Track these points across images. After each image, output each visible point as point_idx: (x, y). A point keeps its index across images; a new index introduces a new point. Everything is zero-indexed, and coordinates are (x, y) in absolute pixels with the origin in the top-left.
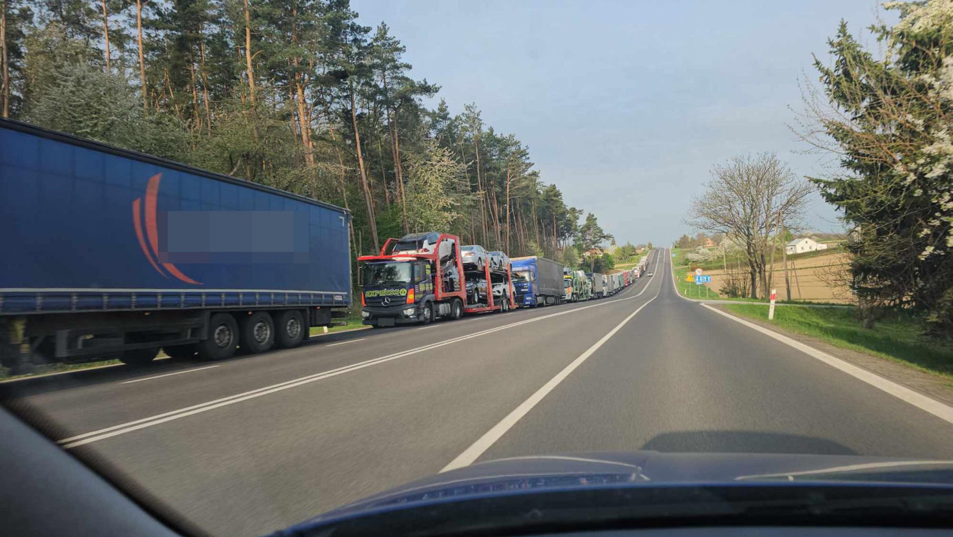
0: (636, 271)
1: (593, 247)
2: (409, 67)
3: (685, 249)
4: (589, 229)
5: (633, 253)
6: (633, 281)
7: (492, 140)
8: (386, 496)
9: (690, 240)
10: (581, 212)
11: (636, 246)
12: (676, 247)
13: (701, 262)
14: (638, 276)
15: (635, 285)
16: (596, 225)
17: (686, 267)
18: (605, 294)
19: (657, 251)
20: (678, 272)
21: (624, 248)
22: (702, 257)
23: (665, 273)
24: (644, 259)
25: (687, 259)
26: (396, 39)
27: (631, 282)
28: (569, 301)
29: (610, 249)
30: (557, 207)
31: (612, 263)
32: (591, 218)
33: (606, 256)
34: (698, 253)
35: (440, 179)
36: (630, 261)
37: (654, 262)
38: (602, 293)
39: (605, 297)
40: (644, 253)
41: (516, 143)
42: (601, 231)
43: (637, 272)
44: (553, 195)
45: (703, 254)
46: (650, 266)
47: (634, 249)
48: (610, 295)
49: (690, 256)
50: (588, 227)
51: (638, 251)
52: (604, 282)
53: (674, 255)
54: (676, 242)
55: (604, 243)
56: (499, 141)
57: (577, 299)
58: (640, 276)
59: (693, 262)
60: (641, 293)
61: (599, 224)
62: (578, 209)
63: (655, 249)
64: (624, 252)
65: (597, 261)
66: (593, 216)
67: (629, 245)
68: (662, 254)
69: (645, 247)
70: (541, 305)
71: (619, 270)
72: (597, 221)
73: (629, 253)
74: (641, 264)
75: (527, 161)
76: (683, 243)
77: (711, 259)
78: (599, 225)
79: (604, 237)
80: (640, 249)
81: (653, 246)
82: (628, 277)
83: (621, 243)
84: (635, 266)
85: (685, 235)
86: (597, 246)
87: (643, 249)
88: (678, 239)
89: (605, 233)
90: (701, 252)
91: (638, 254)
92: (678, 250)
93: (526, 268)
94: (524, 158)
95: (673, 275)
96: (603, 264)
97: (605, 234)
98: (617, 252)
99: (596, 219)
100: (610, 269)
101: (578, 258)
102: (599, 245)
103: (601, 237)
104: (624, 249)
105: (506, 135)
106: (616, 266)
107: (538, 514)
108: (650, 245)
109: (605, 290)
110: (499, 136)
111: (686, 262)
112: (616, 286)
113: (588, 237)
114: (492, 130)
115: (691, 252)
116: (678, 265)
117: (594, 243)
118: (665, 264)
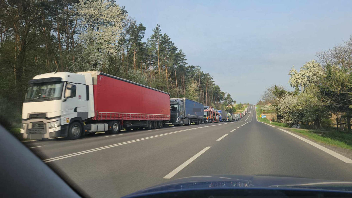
0: (244, 113)
1: (229, 104)
2: (186, 60)
3: (261, 106)
5: (242, 107)
7: (203, 75)
9: (262, 102)
10: (226, 93)
11: (243, 104)
13: (266, 111)
14: (244, 115)
15: (244, 118)
16: (230, 97)
17: (261, 112)
18: (235, 120)
19: (251, 106)
20: (258, 114)
21: (239, 105)
22: (266, 109)
23: (254, 113)
26: (183, 53)
28: (227, 121)
29: (234, 105)
30: (218, 92)
31: (235, 110)
33: (233, 107)
34: (265, 107)
35: (194, 88)
36: (241, 110)
37: (250, 110)
38: (234, 120)
39: (235, 121)
40: (246, 107)
41: (209, 75)
42: (232, 100)
44: (218, 88)
45: (267, 108)
46: (248, 111)
47: (242, 105)
48: (236, 121)
49: (262, 108)
50: (228, 98)
51: (244, 106)
52: (235, 116)
53: (257, 108)
54: (258, 103)
55: (233, 103)
56: (204, 75)
57: (229, 121)
59: (263, 110)
60: (246, 120)
62: (225, 92)
63: (250, 105)
64: (239, 106)
65: (231, 109)
66: (229, 94)
68: (252, 107)
69: (246, 104)
70: (223, 122)
71: (238, 112)
72: (231, 96)
74: (245, 111)
75: (212, 81)
76: (260, 103)
77: (270, 110)
78: (231, 98)
79: (233, 101)
80: (245, 105)
81: (249, 104)
82: (241, 115)
83: (238, 103)
84: (243, 111)
87: (246, 105)
90: (266, 107)
91: (244, 107)
92: (258, 106)
93: (220, 113)
94: (211, 80)
95: (256, 115)
96: (233, 110)
98: (237, 106)
99: (230, 95)
100: (235, 112)
101: (225, 108)
102: (231, 104)
103: (232, 101)
105: (207, 73)
106: (236, 111)
108: (248, 103)
109: (235, 119)
110: (205, 74)
111: (261, 110)
112: (238, 118)
113: (228, 101)
114: (203, 72)
115: (262, 107)
116: (258, 111)
117: (230, 103)
118: (254, 111)
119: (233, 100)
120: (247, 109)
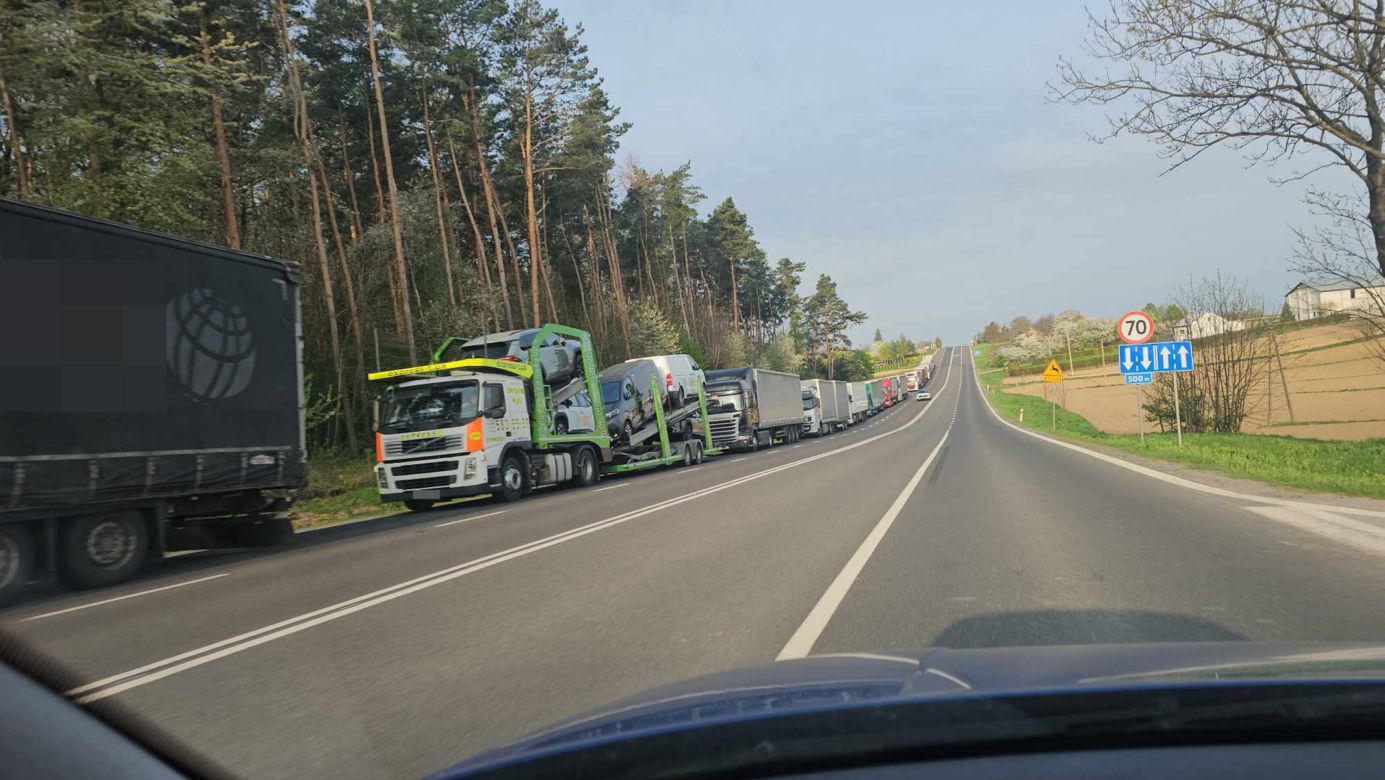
0: (910, 379)
1: (831, 336)
3: (995, 344)
4: (823, 303)
5: (911, 353)
6: (905, 397)
8: (540, 734)
9: (1000, 331)
10: (802, 268)
11: (916, 342)
12: (979, 342)
13: (1024, 362)
14: (915, 388)
15: (906, 404)
16: (835, 295)
17: (1001, 369)
19: (950, 349)
20: (987, 379)
21: (894, 346)
22: (1025, 352)
23: (964, 376)
24: (926, 361)
25: (1001, 357)
27: (900, 398)
30: (735, 245)
32: (826, 285)
33: (858, 354)
34: (1019, 345)
36: (903, 364)
37: (945, 364)
40: (930, 352)
42: (844, 308)
43: (914, 381)
44: (726, 221)
45: (1026, 347)
46: (938, 370)
47: (911, 347)
49: (1005, 351)
50: (820, 300)
51: (919, 351)
53: (977, 355)
54: (979, 335)
55: (851, 331)
58: (920, 387)
59: (1012, 361)
61: (841, 293)
62: (794, 261)
63: (945, 346)
64: (895, 351)
65: (840, 362)
66: (829, 279)
67: (904, 340)
68: (957, 354)
69: (928, 344)
72: (836, 289)
73: (902, 353)
74: (921, 367)
76: (991, 334)
77: (1042, 355)
78: (840, 297)
79: (851, 318)
80: (922, 347)
81: (943, 343)
82: (894, 388)
84: (911, 371)
85: (992, 324)
86: (840, 336)
87: (926, 347)
88: (983, 331)
89: (852, 310)
90: (1023, 343)
91: (917, 355)
92: (984, 345)
95: (978, 383)
96: (852, 365)
97: (853, 312)
98: (883, 351)
99: (834, 285)
101: (792, 354)
102: (843, 332)
103: (845, 318)
104: (894, 348)
106: (877, 373)
107: (769, 749)
108: (938, 341)
111: (999, 362)
113: (821, 319)
115: (1006, 346)
116: (984, 368)
117: (833, 330)
118: (964, 366)
119: (849, 308)
120: (929, 361)
